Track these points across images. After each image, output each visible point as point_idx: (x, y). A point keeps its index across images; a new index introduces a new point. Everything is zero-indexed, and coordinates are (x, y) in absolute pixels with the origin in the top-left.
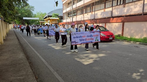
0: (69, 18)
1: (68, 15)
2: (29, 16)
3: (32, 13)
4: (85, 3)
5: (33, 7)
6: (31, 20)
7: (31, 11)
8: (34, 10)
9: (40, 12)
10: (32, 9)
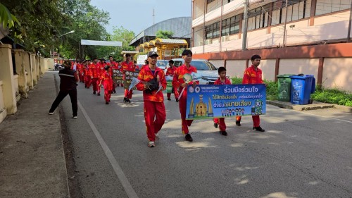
0: (208, 40)
1: (207, 32)
2: (96, 36)
3: (103, 30)
5: (105, 15)
6: (99, 46)
7: (101, 23)
8: (109, 21)
9: (121, 29)
10: (104, 19)
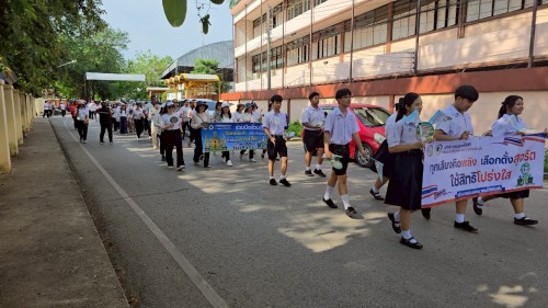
0: (255, 74)
1: (254, 64)
2: (109, 66)
3: (120, 57)
4: (316, 19)
6: (115, 82)
7: (117, 48)
9: (148, 55)
10: (120, 42)
